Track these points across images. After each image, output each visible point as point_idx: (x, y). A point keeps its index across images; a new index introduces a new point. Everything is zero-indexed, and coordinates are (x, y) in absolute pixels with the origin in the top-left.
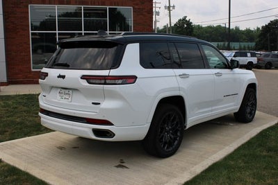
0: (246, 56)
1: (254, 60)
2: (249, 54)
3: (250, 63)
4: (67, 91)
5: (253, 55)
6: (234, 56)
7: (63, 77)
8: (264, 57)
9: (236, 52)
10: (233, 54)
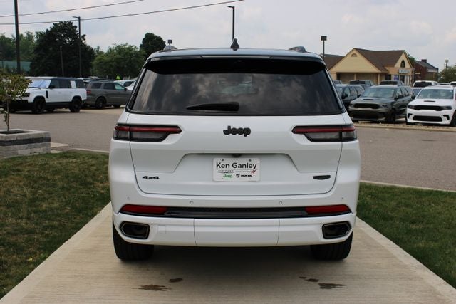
0: (69, 86)
1: (82, 93)
2: (73, 83)
3: (77, 98)
4: (240, 161)
5: (80, 85)
6: (51, 87)
7: (246, 132)
8: (92, 88)
9: (52, 80)
10: (48, 83)
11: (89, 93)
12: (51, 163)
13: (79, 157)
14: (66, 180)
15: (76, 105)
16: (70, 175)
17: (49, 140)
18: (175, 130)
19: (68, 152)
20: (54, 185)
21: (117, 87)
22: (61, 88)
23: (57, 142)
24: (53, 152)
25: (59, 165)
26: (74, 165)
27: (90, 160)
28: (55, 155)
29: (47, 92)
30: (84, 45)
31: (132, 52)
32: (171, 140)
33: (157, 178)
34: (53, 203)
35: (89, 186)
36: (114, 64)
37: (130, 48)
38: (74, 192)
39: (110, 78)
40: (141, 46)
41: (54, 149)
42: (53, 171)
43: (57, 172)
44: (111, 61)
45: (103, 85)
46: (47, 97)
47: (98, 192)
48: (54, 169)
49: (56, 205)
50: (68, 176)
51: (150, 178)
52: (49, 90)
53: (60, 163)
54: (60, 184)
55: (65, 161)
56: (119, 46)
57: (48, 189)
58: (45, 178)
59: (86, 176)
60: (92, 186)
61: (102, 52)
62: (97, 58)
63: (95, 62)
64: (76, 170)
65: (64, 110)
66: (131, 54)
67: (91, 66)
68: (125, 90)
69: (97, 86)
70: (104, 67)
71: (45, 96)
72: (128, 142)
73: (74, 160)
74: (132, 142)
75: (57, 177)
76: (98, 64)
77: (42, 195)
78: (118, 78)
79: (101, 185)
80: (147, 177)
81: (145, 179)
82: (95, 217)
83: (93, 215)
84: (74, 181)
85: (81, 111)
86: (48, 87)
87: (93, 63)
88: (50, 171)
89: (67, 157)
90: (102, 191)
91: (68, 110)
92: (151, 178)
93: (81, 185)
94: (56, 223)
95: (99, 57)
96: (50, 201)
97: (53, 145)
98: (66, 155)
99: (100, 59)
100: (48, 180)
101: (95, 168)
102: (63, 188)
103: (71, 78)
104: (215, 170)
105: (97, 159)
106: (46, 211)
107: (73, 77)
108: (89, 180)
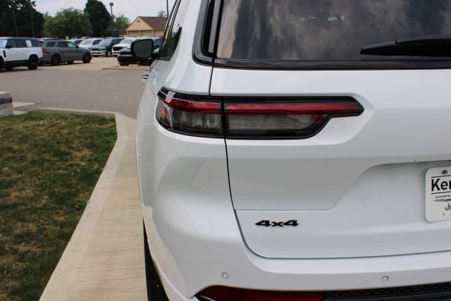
0: (25, 45)
2: (29, 43)
3: (34, 57)
5: (35, 44)
8: (47, 46)
9: (8, 40)
10: (5, 43)
11: (44, 51)
12: (15, 127)
13: (45, 118)
14: (35, 150)
15: (33, 63)
16: (40, 143)
17: (10, 101)
18: (349, 106)
19: (32, 112)
20: (22, 158)
21: (70, 45)
22: (17, 47)
23: (19, 100)
24: (16, 113)
25: (25, 131)
26: (42, 129)
27: (59, 121)
28: (19, 117)
29: (4, 52)
30: (34, 10)
31: (78, 15)
32: (336, 133)
33: (295, 223)
34: (23, 189)
35: (65, 157)
36: (62, 26)
37: (76, 12)
38: (48, 169)
39: (60, 38)
40: (85, 10)
41: (17, 109)
42: (19, 139)
43: (23, 140)
44: (60, 23)
45: (57, 44)
46: (5, 56)
47: (78, 165)
48: (20, 136)
49: (29, 192)
50: (37, 145)
51: (275, 224)
52: (6, 50)
53: (26, 127)
54: (29, 156)
55: (31, 123)
56: (65, 10)
57: (15, 165)
58: (10, 150)
59: (58, 143)
60: (69, 157)
61: (50, 17)
62: (47, 21)
63: (45, 25)
64: (46, 135)
65: (22, 68)
66: (77, 17)
67: (42, 28)
68: (77, 47)
69: (51, 44)
70: (54, 29)
71: (2, 55)
72: (221, 141)
73: (41, 122)
74: (230, 142)
75: (24, 146)
76: (48, 27)
77: (9, 175)
78: (67, 38)
79: (78, 154)
80: (267, 223)
81: (263, 228)
82: (86, 211)
83: (82, 208)
84: (45, 152)
85: (38, 68)
86: (4, 46)
87: (44, 26)
88: (16, 139)
89: (33, 119)
90: (83, 164)
91: (26, 68)
92: (279, 224)
93: (55, 156)
94: (32, 227)
95: (49, 21)
96: (20, 185)
97: (15, 104)
98: (30, 116)
99: (50, 22)
100: (14, 152)
101: (66, 131)
102: (33, 163)
103: (26, 38)
104: (430, 196)
105: (66, 119)
106: (15, 205)
107: (29, 37)
108: (63, 148)
